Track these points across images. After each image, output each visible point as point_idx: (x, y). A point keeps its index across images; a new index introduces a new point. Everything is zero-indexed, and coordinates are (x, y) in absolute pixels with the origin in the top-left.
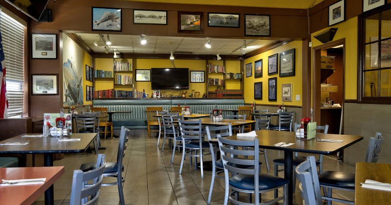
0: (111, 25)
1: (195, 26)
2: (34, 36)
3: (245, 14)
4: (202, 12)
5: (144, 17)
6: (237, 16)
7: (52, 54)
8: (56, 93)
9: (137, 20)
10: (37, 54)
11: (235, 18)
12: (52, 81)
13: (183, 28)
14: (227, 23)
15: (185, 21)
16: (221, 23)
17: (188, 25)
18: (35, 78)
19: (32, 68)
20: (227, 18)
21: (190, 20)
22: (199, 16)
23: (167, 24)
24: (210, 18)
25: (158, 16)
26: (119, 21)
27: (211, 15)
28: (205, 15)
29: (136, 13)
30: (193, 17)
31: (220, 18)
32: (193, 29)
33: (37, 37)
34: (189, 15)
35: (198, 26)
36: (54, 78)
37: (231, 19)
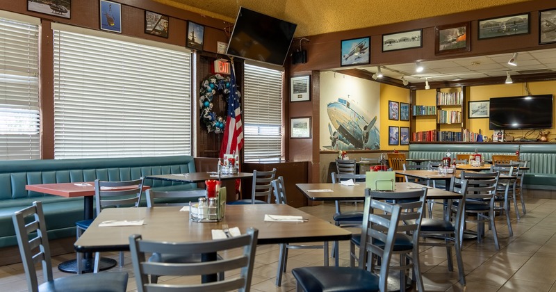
0: (359, 57)
1: (459, 42)
2: (292, 79)
3: (540, 11)
4: (468, 21)
5: (394, 42)
6: (526, 16)
7: (306, 97)
8: (309, 136)
9: (386, 47)
10: (294, 97)
11: (521, 21)
12: (306, 124)
13: (442, 47)
14: (509, 30)
15: (445, 37)
16: (499, 31)
17: (450, 42)
18: (293, 121)
19: (290, 111)
20: (507, 23)
21: (452, 35)
22: (465, 28)
23: (422, 46)
24: (481, 28)
25: (411, 38)
26: (367, 51)
27: (482, 23)
28: (474, 25)
29: (386, 38)
30: (456, 30)
31: (497, 24)
32: (456, 47)
33: (294, 80)
34: (451, 30)
35: (463, 42)
36: (307, 120)
37: (515, 23)
